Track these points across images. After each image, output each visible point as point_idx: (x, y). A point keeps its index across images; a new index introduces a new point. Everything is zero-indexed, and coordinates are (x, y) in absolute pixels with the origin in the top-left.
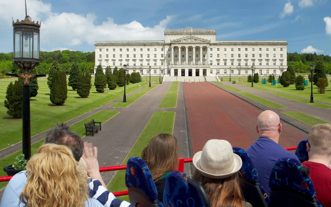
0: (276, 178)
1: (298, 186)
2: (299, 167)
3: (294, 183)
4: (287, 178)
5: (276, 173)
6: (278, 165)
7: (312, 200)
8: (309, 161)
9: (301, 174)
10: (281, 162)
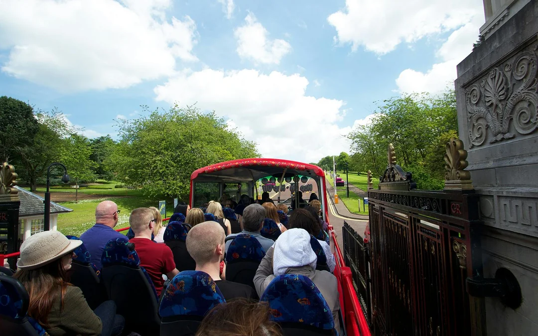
0: (107, 256)
1: (125, 259)
2: (126, 244)
3: (123, 257)
4: (116, 255)
5: (107, 252)
6: (108, 245)
7: (137, 267)
8: (136, 237)
9: (128, 249)
10: (111, 242)
